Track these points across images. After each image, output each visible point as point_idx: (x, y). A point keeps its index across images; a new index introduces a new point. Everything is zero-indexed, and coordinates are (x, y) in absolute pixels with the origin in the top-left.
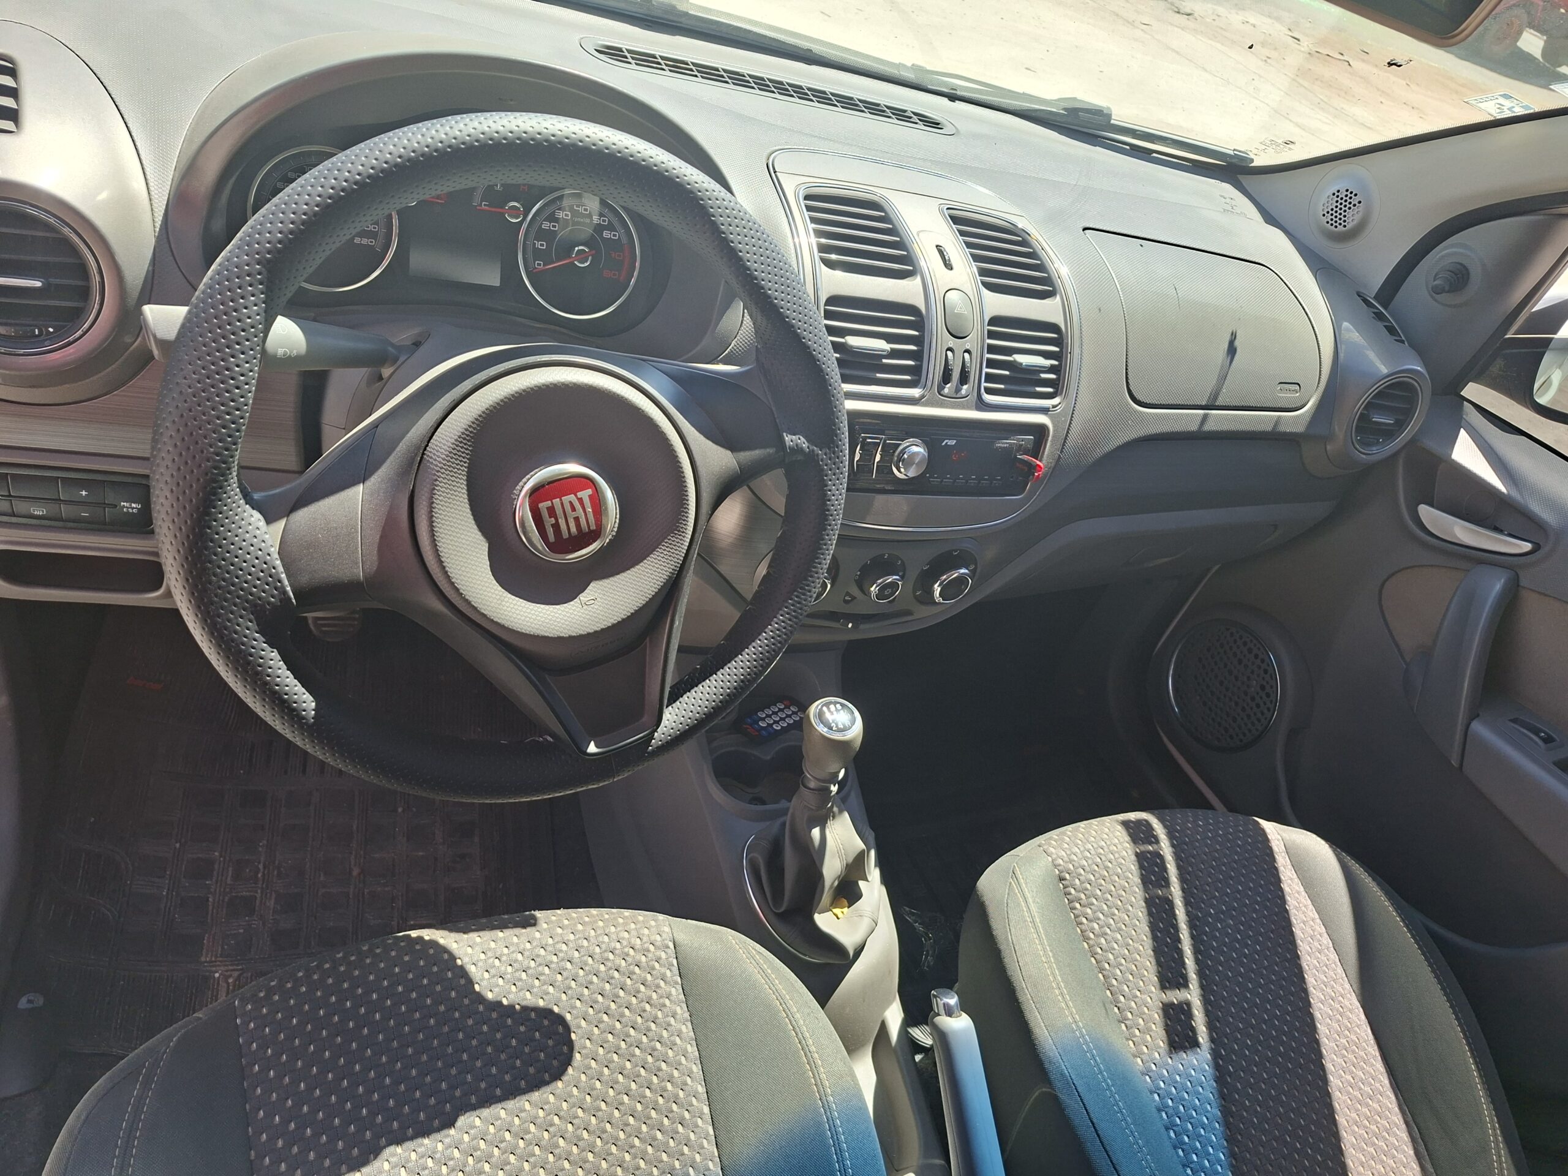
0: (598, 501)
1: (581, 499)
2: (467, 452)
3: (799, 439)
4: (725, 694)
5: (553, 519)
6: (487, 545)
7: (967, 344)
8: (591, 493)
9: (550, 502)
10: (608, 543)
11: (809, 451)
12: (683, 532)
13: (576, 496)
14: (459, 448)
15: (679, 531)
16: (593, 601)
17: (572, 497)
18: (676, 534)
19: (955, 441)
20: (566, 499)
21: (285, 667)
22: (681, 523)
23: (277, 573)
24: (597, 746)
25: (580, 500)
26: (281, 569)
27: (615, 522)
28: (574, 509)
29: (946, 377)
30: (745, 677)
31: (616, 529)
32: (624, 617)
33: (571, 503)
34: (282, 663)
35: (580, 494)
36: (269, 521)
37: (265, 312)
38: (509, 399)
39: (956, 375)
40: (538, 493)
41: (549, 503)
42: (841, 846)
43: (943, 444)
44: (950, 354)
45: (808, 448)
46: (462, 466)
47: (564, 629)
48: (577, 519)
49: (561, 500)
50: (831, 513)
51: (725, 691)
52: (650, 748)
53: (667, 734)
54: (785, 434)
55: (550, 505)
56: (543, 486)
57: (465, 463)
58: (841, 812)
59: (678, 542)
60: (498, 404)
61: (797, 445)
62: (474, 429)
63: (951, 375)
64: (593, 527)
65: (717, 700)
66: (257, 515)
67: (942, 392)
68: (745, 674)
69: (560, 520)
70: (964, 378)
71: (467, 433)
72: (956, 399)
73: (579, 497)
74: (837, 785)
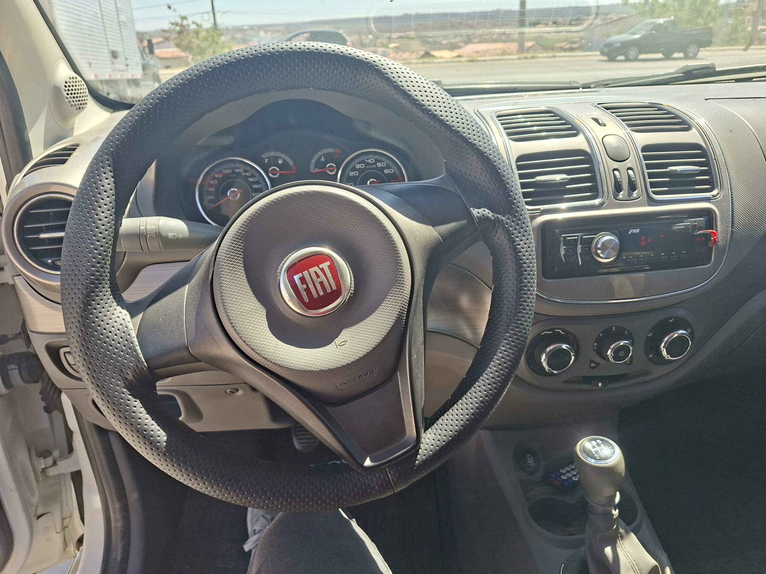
0: (334, 268)
1: (323, 268)
2: (240, 247)
3: (484, 211)
4: (470, 414)
5: (305, 285)
6: (265, 311)
7: (628, 163)
8: (329, 264)
9: (301, 273)
10: (348, 298)
11: (495, 219)
12: (402, 284)
13: (319, 267)
14: (234, 245)
15: (399, 283)
16: (345, 343)
17: (316, 268)
18: (397, 286)
19: (639, 230)
20: (312, 270)
21: (145, 412)
22: (399, 277)
23: (134, 347)
24: (372, 460)
25: (322, 270)
26: (137, 343)
27: (351, 283)
28: (318, 276)
29: (618, 187)
30: (484, 399)
31: (353, 289)
32: (368, 351)
33: (315, 272)
34: (143, 409)
35: (321, 266)
36: (132, 316)
37: (114, 183)
38: (263, 208)
39: (625, 185)
40: (292, 270)
41: (300, 275)
42: (634, 562)
43: (630, 233)
44: (616, 173)
45: (493, 216)
46: (238, 257)
47: (325, 364)
48: (321, 283)
49: (308, 271)
50: (524, 261)
51: (470, 411)
52: (417, 462)
53: (429, 449)
54: (472, 209)
55: (302, 276)
56: (295, 264)
57: (240, 254)
58: (627, 533)
59: (399, 292)
60: (256, 213)
61: (483, 215)
62: (243, 231)
63: (621, 185)
64: (334, 288)
65: (465, 420)
66: (125, 312)
67: (618, 198)
68: (483, 396)
69: (310, 286)
70: (632, 186)
71: (238, 234)
72: (629, 201)
73: (321, 268)
74: (617, 510)
